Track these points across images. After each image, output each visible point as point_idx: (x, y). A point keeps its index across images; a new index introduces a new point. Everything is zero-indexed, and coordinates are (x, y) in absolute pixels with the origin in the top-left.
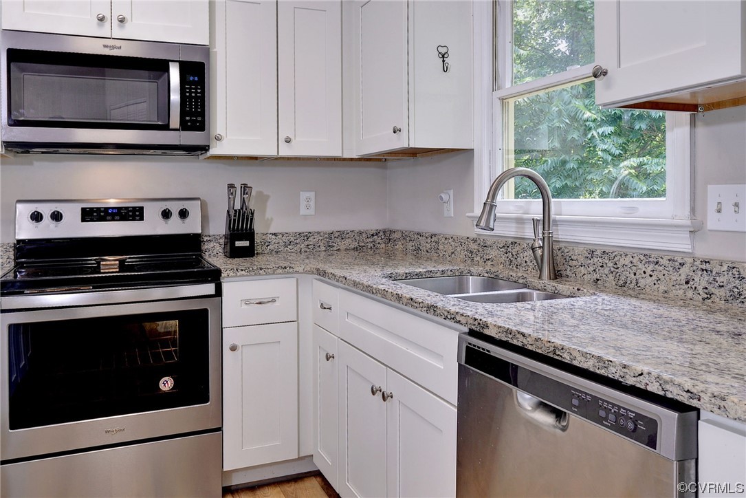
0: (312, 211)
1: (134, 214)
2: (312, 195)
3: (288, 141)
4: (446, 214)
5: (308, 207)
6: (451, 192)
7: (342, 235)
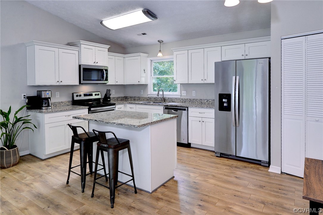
0: (114, 94)
1: (91, 95)
2: (114, 90)
3: (117, 82)
4: (141, 94)
5: (114, 93)
6: (142, 90)
7: (119, 98)
